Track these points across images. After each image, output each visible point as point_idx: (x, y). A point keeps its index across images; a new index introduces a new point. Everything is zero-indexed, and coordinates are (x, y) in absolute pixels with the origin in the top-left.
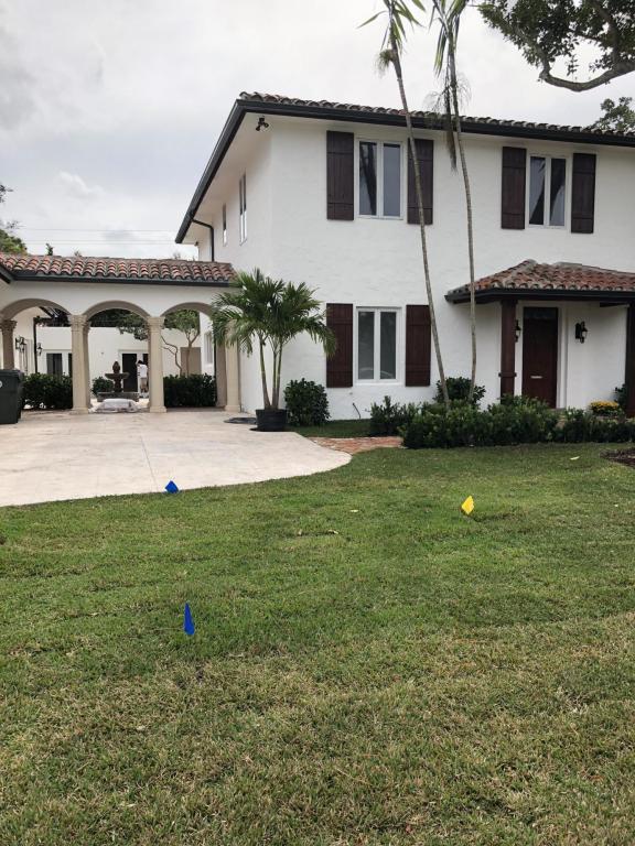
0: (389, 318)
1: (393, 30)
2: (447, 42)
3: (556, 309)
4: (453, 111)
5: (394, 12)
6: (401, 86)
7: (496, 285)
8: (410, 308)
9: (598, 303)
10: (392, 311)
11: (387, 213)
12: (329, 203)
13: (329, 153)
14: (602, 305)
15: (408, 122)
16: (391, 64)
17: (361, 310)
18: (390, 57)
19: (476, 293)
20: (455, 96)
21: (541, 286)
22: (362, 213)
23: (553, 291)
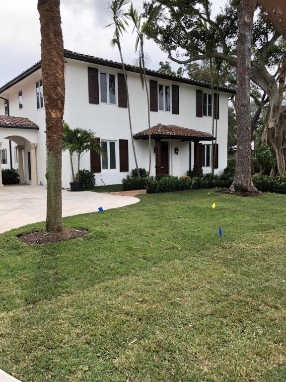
0: (112, 144)
1: (117, 31)
2: (140, 41)
3: (168, 142)
4: (142, 67)
5: (117, 24)
6: (121, 53)
7: (157, 133)
8: (121, 141)
9: (180, 140)
10: (113, 141)
11: (111, 102)
12: (89, 97)
13: (89, 76)
14: (182, 141)
15: (124, 68)
16: (116, 44)
17: (103, 141)
18: (116, 41)
19: (151, 135)
20: (143, 61)
21: (171, 134)
22: (101, 101)
23: (174, 136)
